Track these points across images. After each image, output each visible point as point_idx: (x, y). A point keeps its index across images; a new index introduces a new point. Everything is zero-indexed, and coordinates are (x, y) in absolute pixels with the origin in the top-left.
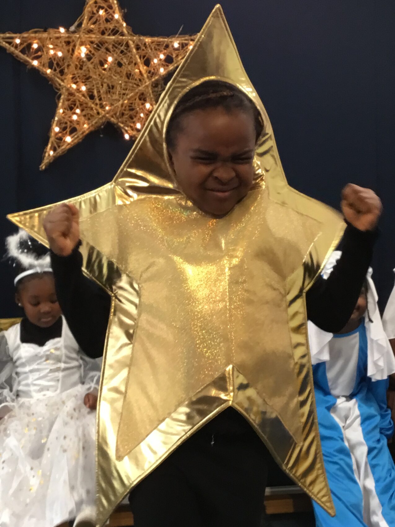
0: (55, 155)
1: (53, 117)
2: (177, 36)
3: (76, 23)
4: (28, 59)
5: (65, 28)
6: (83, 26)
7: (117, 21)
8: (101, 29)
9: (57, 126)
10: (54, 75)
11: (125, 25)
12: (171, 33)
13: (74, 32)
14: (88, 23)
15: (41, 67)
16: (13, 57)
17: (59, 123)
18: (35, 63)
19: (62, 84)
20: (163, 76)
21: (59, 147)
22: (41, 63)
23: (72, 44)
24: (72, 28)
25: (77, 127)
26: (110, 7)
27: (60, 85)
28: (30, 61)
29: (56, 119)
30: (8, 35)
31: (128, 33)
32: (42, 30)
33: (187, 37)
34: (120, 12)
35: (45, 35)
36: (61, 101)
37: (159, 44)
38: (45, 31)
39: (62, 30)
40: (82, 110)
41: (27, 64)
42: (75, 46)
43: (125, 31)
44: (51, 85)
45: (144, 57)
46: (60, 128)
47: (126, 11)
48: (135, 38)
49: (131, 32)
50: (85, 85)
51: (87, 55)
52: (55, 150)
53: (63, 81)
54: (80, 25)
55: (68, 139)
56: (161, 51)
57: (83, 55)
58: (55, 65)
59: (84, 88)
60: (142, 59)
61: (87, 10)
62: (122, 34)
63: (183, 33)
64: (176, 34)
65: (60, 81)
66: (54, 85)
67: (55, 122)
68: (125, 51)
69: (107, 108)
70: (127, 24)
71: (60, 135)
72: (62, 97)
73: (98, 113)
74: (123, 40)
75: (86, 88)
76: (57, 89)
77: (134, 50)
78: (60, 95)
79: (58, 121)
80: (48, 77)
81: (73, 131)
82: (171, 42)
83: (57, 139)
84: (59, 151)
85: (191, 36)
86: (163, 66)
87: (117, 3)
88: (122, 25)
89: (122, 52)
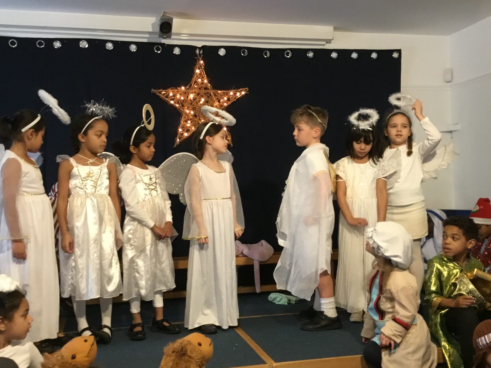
0: (180, 141)
1: (179, 124)
2: (232, 90)
3: (189, 85)
4: (168, 100)
5: (184, 87)
6: (192, 86)
7: (206, 84)
8: (199, 87)
9: (181, 128)
10: (180, 107)
11: (209, 85)
12: (229, 89)
13: (188, 89)
14: (194, 85)
15: (175, 104)
16: (162, 100)
17: (182, 128)
18: (172, 102)
19: (183, 111)
20: (226, 106)
21: (182, 137)
22: (174, 102)
23: (187, 94)
24: (187, 87)
25: (189, 128)
26: (203, 78)
27: (182, 111)
28: (169, 101)
29: (181, 125)
30: (160, 90)
31: (211, 89)
32: (175, 88)
33: (236, 90)
34: (207, 80)
35: (176, 90)
36: (183, 118)
37: (224, 93)
38: (176, 88)
39: (183, 88)
40: (191, 122)
41: (168, 102)
42: (188, 95)
43: (209, 88)
44: (178, 111)
45: (218, 99)
46: (182, 130)
47: (210, 79)
48: (214, 91)
49: (212, 88)
50: (193, 111)
51: (193, 98)
52: (180, 139)
53: (183, 109)
54: (191, 85)
55: (186, 134)
56: (225, 96)
57: (192, 99)
58: (180, 102)
59: (192, 113)
60: (217, 99)
61: (194, 80)
62: (208, 89)
63: (234, 89)
64: (232, 89)
65: (182, 110)
66: (179, 111)
67: (180, 127)
68: (210, 96)
69: (203, 121)
70: (210, 85)
71: (182, 132)
72: (183, 116)
73: (199, 123)
74: (209, 92)
75: (194, 112)
76: (181, 113)
77: (213, 96)
78: (182, 116)
79: (181, 126)
80: (177, 107)
81: (188, 131)
82: (229, 93)
83: (181, 134)
84: (182, 139)
85: (238, 89)
86: (226, 102)
87: (206, 76)
88: (208, 85)
89: (208, 97)
